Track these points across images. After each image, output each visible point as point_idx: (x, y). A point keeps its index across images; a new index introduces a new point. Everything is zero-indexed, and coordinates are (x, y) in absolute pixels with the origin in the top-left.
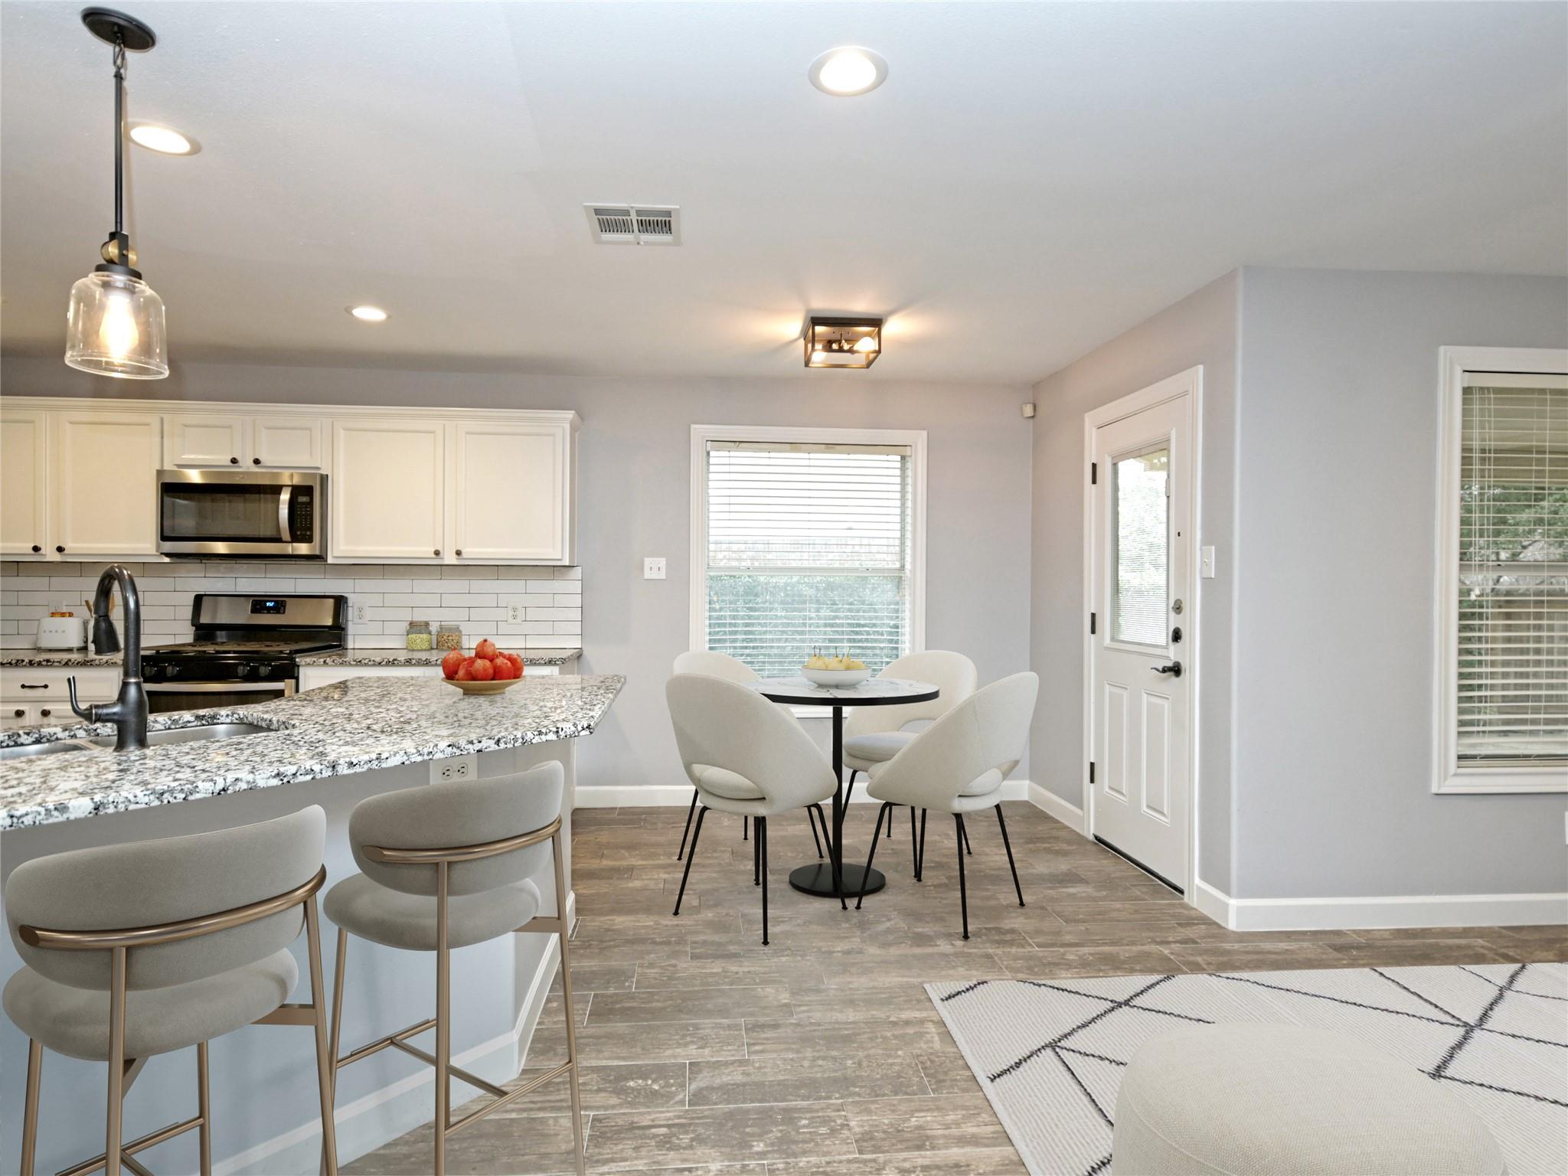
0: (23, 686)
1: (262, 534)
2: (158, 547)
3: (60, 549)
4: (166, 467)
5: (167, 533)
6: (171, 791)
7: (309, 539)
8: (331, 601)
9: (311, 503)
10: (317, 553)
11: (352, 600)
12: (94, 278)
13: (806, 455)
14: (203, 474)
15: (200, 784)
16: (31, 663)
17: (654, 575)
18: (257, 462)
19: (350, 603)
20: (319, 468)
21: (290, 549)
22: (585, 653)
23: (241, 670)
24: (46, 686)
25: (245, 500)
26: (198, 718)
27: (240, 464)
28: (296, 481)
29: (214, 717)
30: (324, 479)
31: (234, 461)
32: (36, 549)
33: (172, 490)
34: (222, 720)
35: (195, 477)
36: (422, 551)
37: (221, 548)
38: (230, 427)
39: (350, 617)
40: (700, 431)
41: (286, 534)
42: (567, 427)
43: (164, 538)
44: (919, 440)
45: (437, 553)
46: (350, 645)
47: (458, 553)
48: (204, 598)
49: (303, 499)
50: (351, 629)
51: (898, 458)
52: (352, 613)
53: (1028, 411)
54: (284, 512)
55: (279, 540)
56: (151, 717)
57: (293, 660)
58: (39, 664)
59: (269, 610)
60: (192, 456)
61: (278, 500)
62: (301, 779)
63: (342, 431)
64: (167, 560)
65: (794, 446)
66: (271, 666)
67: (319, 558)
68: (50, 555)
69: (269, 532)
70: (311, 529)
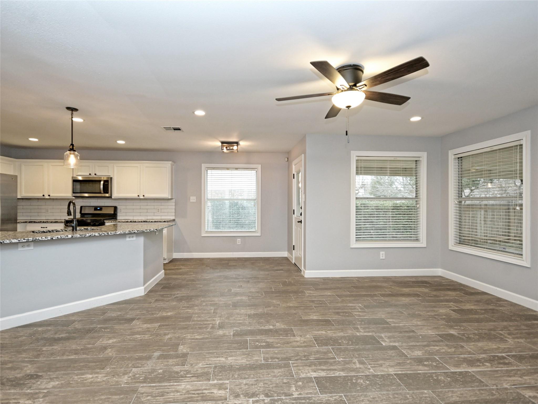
0: (41, 227)
1: (97, 192)
2: (72, 195)
3: (49, 196)
4: (74, 176)
5: (74, 192)
6: (82, 235)
7: (108, 193)
8: (113, 208)
9: (108, 184)
10: (110, 196)
11: (118, 207)
12: (68, 152)
13: (231, 171)
14: (82, 178)
15: (87, 235)
16: (43, 222)
17: (193, 201)
18: (95, 174)
19: (118, 208)
20: (110, 176)
21: (103, 195)
22: (176, 220)
23: (92, 224)
24: (47, 227)
25: (92, 184)
26: (85, 229)
27: (92, 175)
28: (105, 179)
29: (87, 229)
30: (111, 178)
31: (90, 174)
32: (43, 195)
33: (75, 181)
34: (89, 229)
35: (80, 178)
36: (135, 195)
37: (86, 195)
38: (89, 166)
39: (118, 212)
40: (204, 166)
41: (102, 192)
42: (170, 165)
43: (74, 193)
44: (259, 167)
45: (138, 196)
46: (118, 218)
47: (144, 196)
48: (83, 207)
49: (106, 183)
50: (118, 214)
51: (255, 171)
52: (118, 211)
53: (286, 160)
54: (102, 187)
55: (100, 193)
56: (77, 227)
57: (104, 221)
58: (45, 222)
59: (98, 210)
60: (80, 173)
61: (100, 184)
62: (103, 235)
63: (116, 167)
64: (74, 198)
65: (228, 169)
66: (98, 222)
67: (110, 197)
68: (47, 197)
69: (99, 191)
70: (108, 190)
